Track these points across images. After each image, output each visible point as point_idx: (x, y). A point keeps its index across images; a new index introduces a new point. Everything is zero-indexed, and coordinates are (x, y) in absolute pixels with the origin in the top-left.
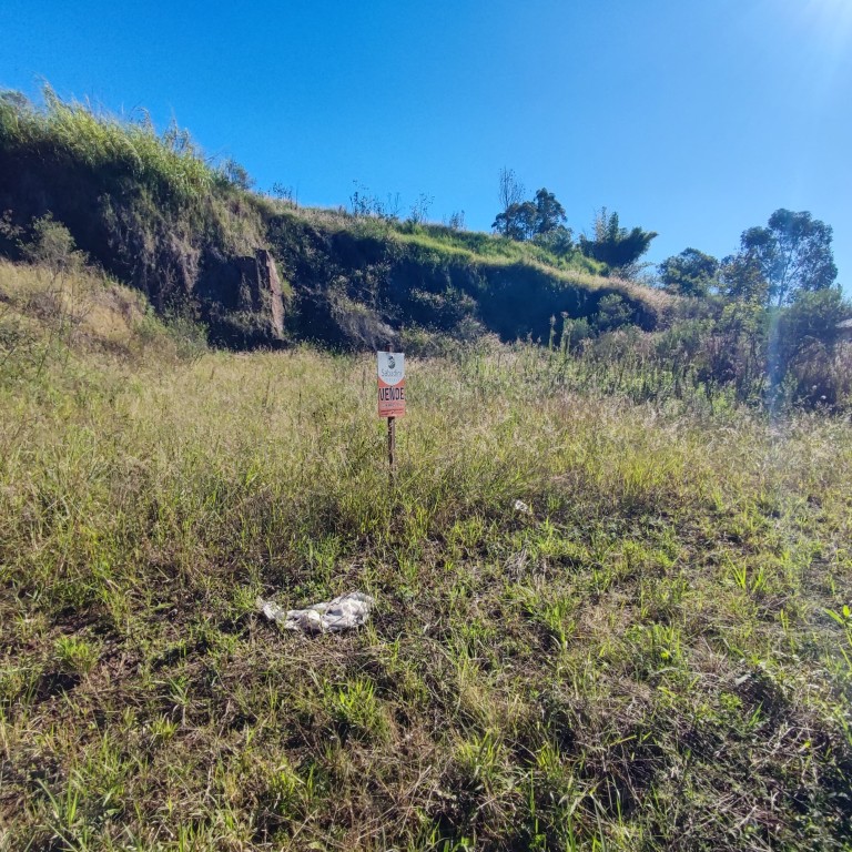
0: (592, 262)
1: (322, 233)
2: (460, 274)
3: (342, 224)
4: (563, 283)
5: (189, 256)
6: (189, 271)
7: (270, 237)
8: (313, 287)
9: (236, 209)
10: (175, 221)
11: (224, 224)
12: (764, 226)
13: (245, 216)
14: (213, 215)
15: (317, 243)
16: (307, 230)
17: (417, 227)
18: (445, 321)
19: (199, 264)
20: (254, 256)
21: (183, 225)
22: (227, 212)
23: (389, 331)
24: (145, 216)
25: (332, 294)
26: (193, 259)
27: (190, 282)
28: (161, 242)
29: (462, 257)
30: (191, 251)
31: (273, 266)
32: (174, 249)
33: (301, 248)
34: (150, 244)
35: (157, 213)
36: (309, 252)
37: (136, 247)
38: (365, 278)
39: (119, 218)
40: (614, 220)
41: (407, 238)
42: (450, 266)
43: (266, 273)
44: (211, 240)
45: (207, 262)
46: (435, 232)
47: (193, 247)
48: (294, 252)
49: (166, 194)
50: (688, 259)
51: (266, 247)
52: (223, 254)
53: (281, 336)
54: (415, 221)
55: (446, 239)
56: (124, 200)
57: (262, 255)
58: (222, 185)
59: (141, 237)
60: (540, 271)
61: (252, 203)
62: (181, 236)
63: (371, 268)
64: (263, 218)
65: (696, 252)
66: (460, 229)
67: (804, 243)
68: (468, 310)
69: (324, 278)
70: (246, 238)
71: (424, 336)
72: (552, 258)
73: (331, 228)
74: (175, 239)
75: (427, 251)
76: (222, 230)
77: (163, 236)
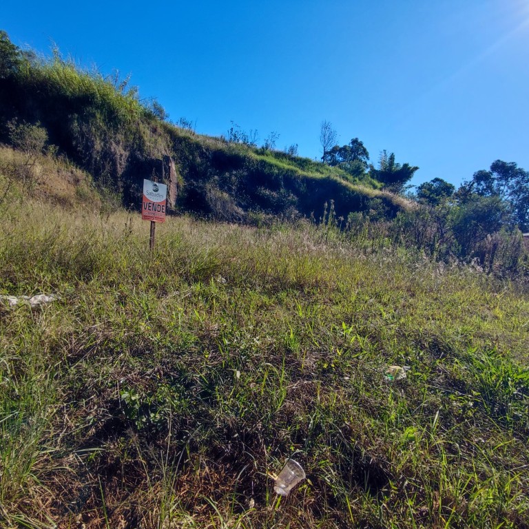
0: (375, 182)
1: (207, 150)
2: (289, 180)
3: (220, 146)
4: (353, 192)
5: (121, 155)
6: (120, 164)
7: (175, 149)
8: (197, 181)
9: (154, 131)
10: (115, 134)
11: (146, 139)
12: (488, 170)
13: (160, 135)
14: (140, 132)
15: (202, 155)
16: (198, 146)
17: (268, 152)
18: (277, 208)
19: (127, 161)
20: (161, 159)
21: (120, 137)
22: (148, 132)
23: (240, 211)
24: (98, 128)
25: (208, 186)
26: (124, 156)
27: (120, 171)
28: (105, 145)
29: (292, 171)
30: (123, 152)
31: (173, 166)
32: (113, 150)
33: (193, 157)
34: (98, 145)
35: (105, 128)
36: (199, 160)
37: (89, 147)
38: (230, 178)
39: (81, 129)
40: (392, 158)
41: (259, 158)
42: (284, 176)
43: (168, 170)
44: (137, 146)
45: (132, 160)
46: (278, 155)
47: (125, 150)
48: (188, 159)
49: (112, 116)
50: (435, 185)
51: (171, 154)
52: (143, 156)
53: (173, 208)
54: (267, 148)
55: (284, 160)
56: (85, 119)
57: (167, 159)
58: (148, 116)
59: (93, 141)
60: (340, 183)
61: (165, 127)
62: (118, 143)
63: (234, 172)
64: (171, 138)
65: (441, 181)
66: (294, 155)
67: (512, 182)
68: (293, 203)
69: (205, 176)
70: (158, 148)
71: (262, 216)
72: (350, 177)
73: (213, 148)
74: (114, 145)
75: (271, 166)
76: (144, 142)
77: (107, 142)
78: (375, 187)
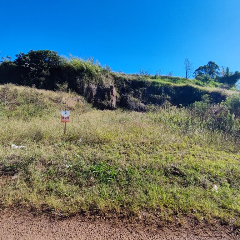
1: (129, 80)
2: (167, 89)
3: (135, 78)
4: (201, 90)
5: (94, 88)
6: (94, 92)
7: (115, 83)
8: (124, 94)
9: (107, 77)
10: (92, 81)
11: (103, 80)
13: (109, 78)
14: (101, 78)
15: (127, 83)
16: (125, 80)
17: (158, 77)
18: (160, 102)
19: (97, 90)
20: (109, 87)
21: (94, 81)
22: (105, 77)
23: (143, 105)
24: (85, 80)
25: (129, 96)
26: (95, 89)
27: (94, 94)
28: (88, 86)
29: (170, 84)
30: (95, 87)
31: (115, 90)
32: (91, 87)
33: (123, 85)
34: (86, 86)
35: (88, 79)
36: (125, 85)
37: (83, 87)
38: (138, 91)
39: (80, 81)
41: (152, 80)
42: (164, 87)
43: (112, 91)
44: (100, 84)
45: (98, 89)
46: (163, 78)
47: (95, 86)
48: (121, 86)
49: (91, 75)
51: (113, 85)
52: (102, 87)
53: (114, 106)
54: (157, 75)
55: (166, 79)
56: (81, 77)
57: (112, 87)
58: (104, 72)
59: (84, 85)
60: (193, 87)
61: (112, 75)
62: (93, 84)
63: (141, 89)
64: (114, 78)
66: (172, 76)
68: (168, 99)
69: (128, 92)
70: (108, 83)
71: (153, 107)
72: (201, 83)
73: (132, 79)
74: (92, 85)
75: (158, 83)
76: (103, 82)
77: (89, 84)
78: (216, 86)
